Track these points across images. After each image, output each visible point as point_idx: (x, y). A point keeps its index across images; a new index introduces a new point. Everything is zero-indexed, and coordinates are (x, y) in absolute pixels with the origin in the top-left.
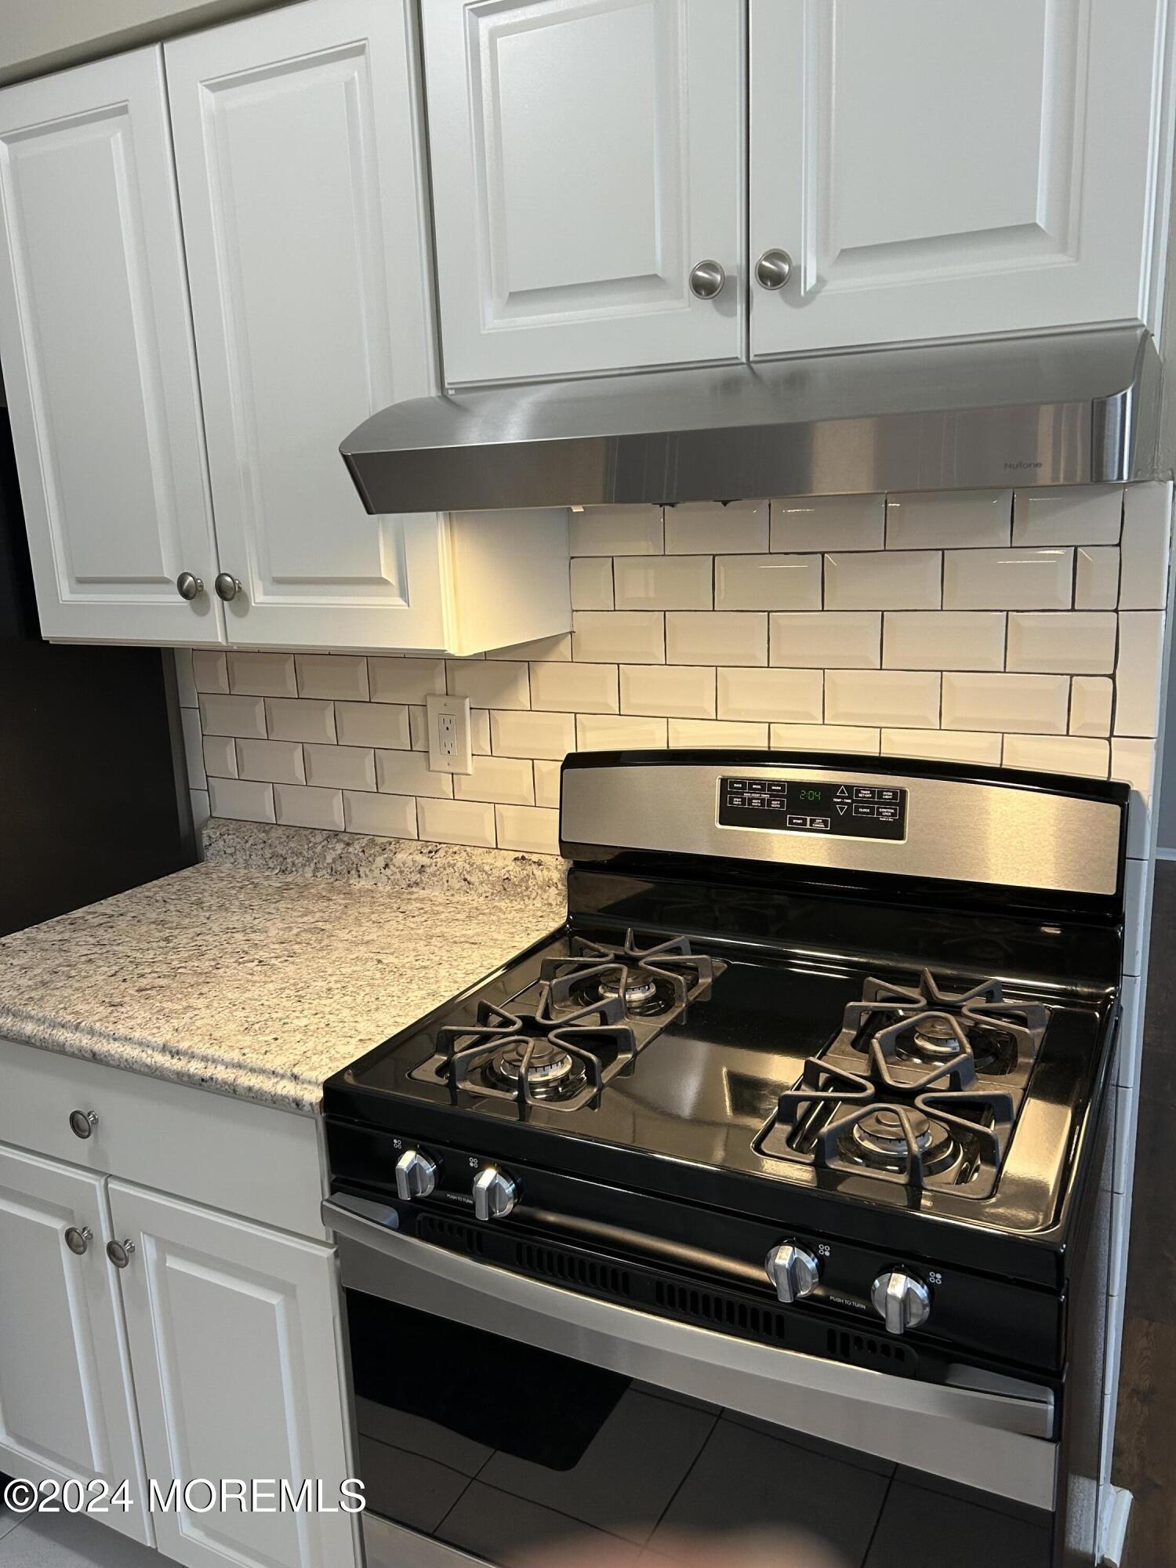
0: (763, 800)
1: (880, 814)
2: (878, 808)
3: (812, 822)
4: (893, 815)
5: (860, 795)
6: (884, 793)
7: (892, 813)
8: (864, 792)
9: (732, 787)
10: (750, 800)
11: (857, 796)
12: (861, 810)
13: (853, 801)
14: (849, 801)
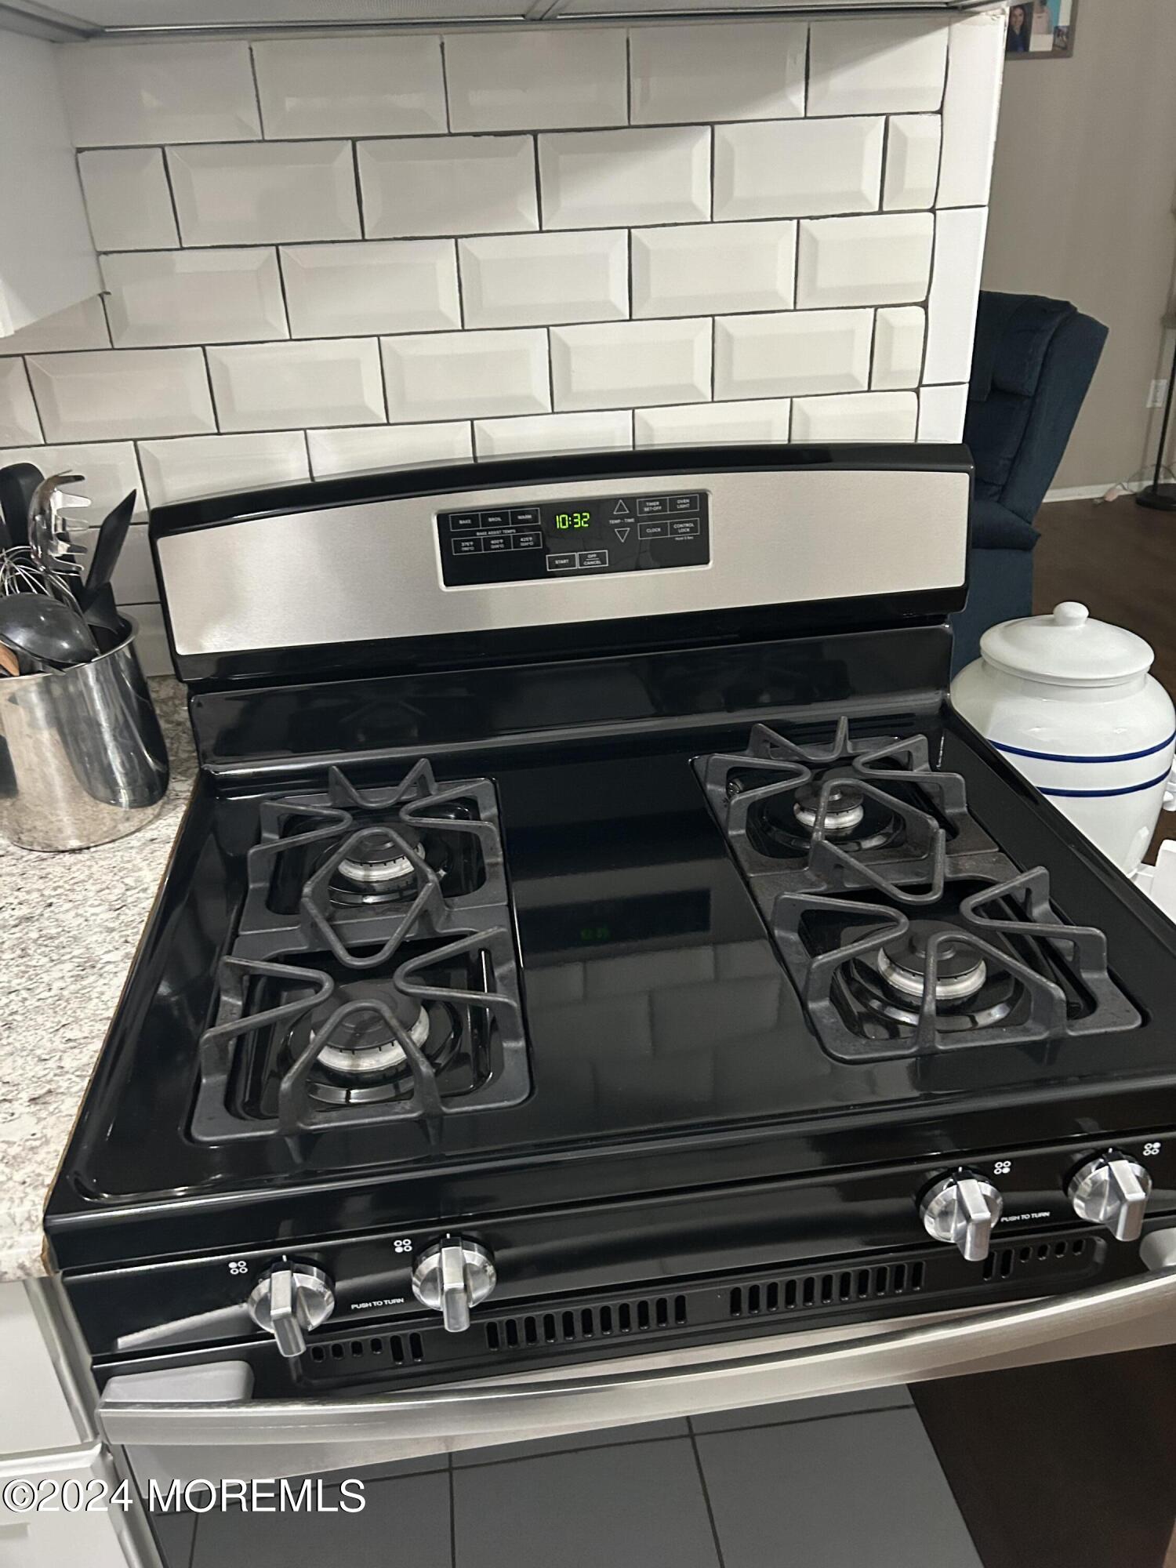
0: (506, 539)
1: (675, 532)
2: (672, 524)
3: (583, 559)
4: (693, 530)
5: (646, 509)
6: (679, 502)
7: (691, 528)
8: (651, 504)
9: (456, 525)
10: (487, 541)
11: (642, 511)
12: (649, 531)
13: (638, 520)
14: (632, 520)
